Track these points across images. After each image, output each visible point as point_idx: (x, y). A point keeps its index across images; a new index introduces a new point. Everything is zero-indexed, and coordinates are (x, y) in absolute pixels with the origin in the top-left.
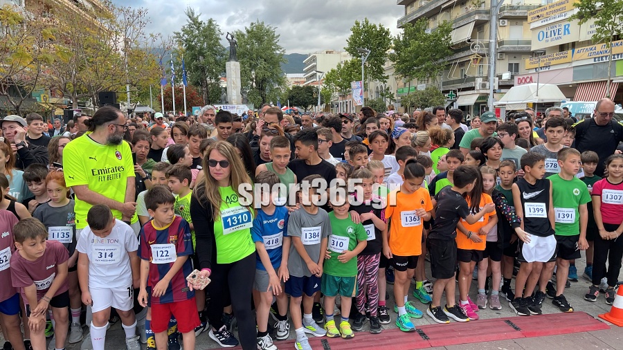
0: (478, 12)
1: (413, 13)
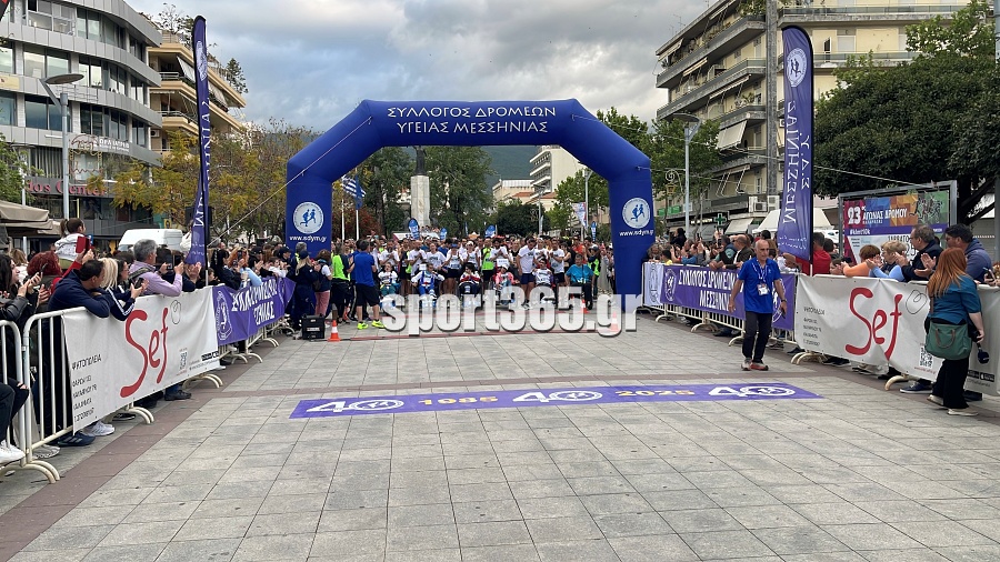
0: (751, 109)
1: (677, 102)
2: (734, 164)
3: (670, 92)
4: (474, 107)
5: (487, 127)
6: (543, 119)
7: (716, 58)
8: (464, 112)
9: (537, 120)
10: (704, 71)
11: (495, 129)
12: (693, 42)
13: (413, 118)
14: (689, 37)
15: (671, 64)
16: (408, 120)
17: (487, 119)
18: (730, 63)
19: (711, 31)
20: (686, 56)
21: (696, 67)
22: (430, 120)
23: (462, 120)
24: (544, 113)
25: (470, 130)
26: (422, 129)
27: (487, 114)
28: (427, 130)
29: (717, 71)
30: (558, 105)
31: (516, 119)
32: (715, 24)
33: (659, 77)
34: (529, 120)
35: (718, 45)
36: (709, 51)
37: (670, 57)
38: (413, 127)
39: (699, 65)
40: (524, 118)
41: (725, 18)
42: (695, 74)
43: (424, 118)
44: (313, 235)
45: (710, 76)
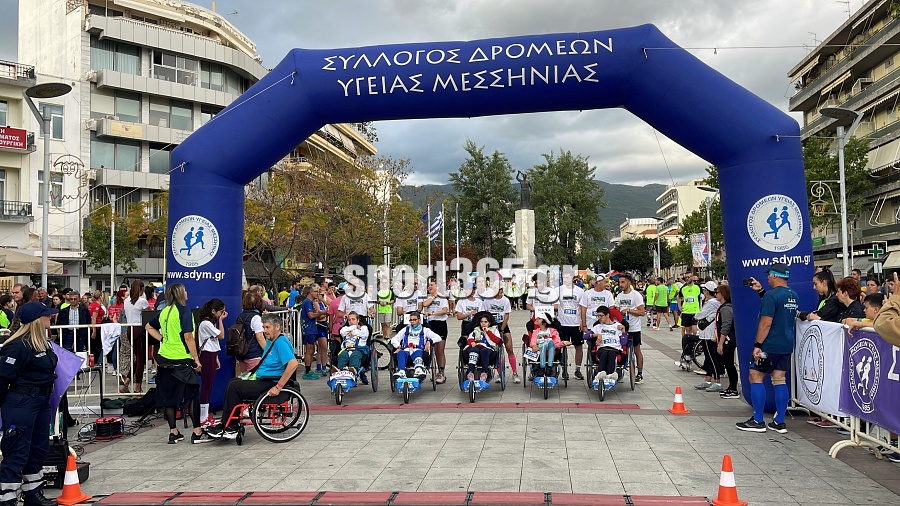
1: (815, 124)
2: (891, 186)
3: (805, 115)
4: (466, 48)
5: (489, 79)
6: (589, 59)
7: (862, 71)
8: (448, 56)
9: (580, 61)
10: (847, 86)
11: (504, 81)
12: (832, 58)
13: (364, 71)
14: (826, 53)
15: (805, 84)
16: (355, 74)
17: (490, 65)
18: (879, 74)
19: (855, 42)
20: (823, 73)
21: (837, 83)
22: (391, 72)
23: (445, 69)
24: (591, 48)
25: (459, 85)
26: (378, 88)
27: (490, 56)
28: (388, 89)
29: (864, 85)
30: (618, 35)
31: (540, 61)
32: (860, 33)
33: (792, 101)
34: (563, 63)
35: (865, 54)
36: (853, 63)
37: (804, 78)
38: (364, 84)
39: (842, 80)
40: (556, 59)
41: (872, 26)
42: (836, 92)
43: (382, 69)
44: (200, 269)
45: (856, 90)
